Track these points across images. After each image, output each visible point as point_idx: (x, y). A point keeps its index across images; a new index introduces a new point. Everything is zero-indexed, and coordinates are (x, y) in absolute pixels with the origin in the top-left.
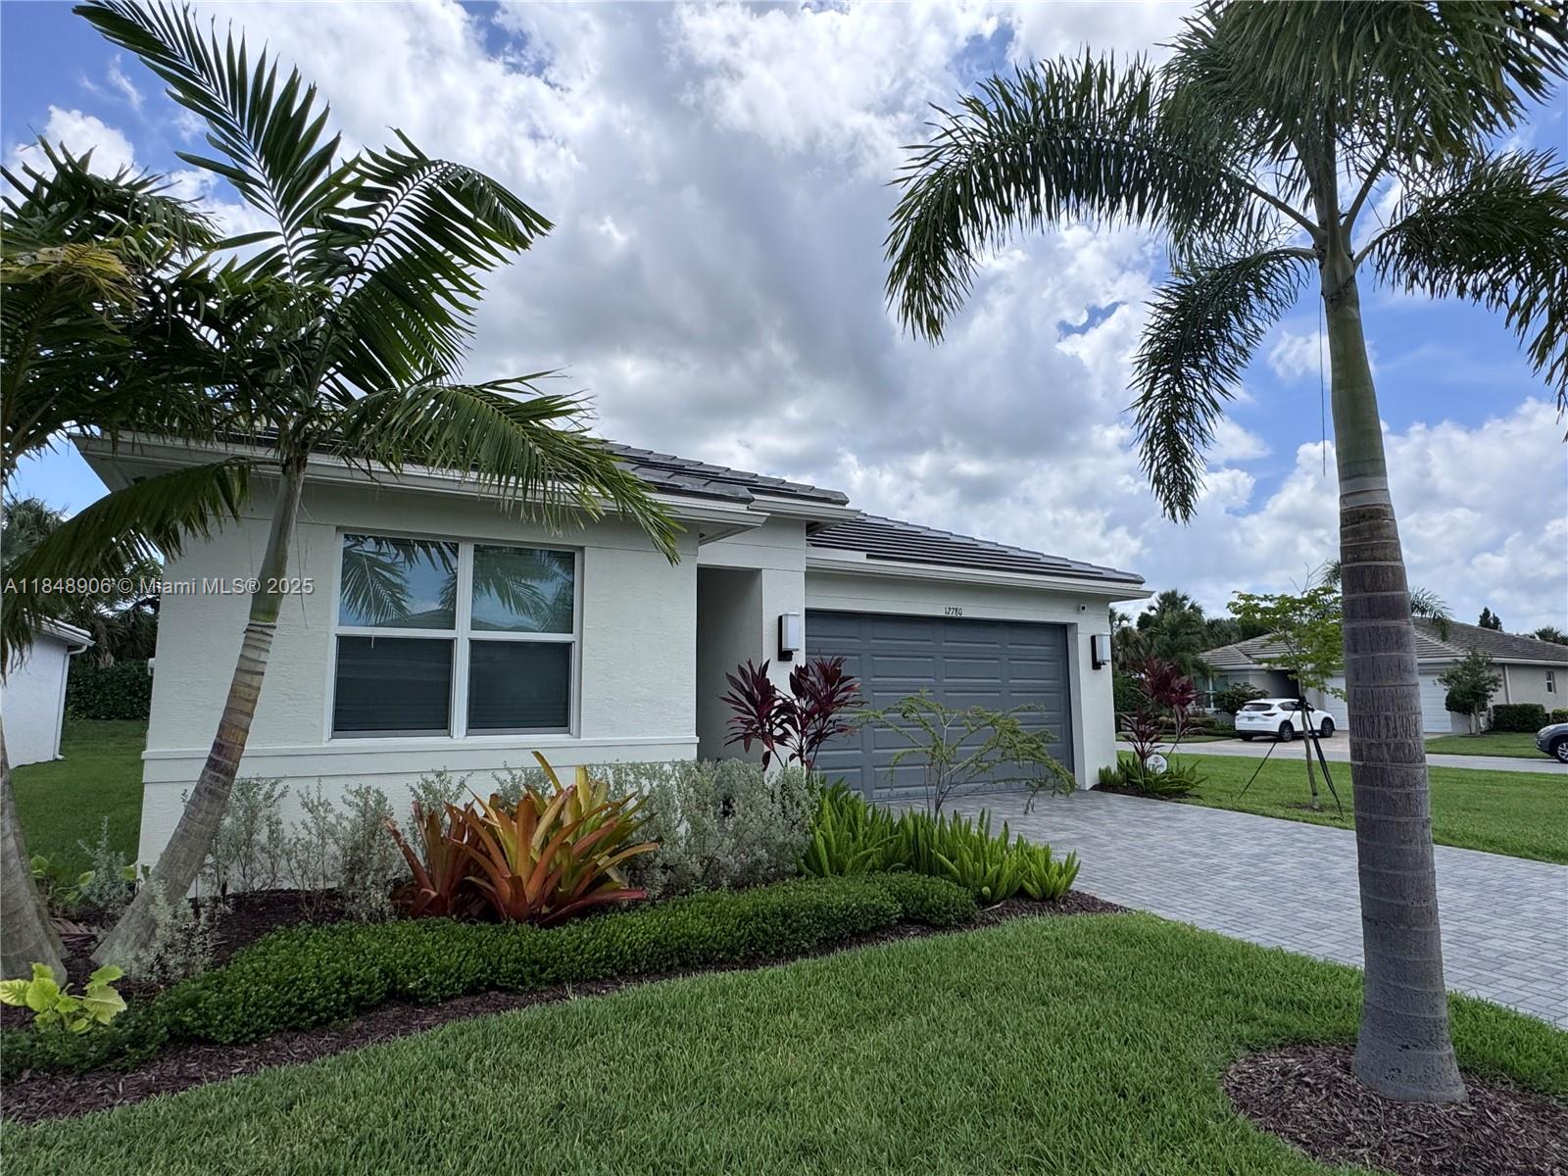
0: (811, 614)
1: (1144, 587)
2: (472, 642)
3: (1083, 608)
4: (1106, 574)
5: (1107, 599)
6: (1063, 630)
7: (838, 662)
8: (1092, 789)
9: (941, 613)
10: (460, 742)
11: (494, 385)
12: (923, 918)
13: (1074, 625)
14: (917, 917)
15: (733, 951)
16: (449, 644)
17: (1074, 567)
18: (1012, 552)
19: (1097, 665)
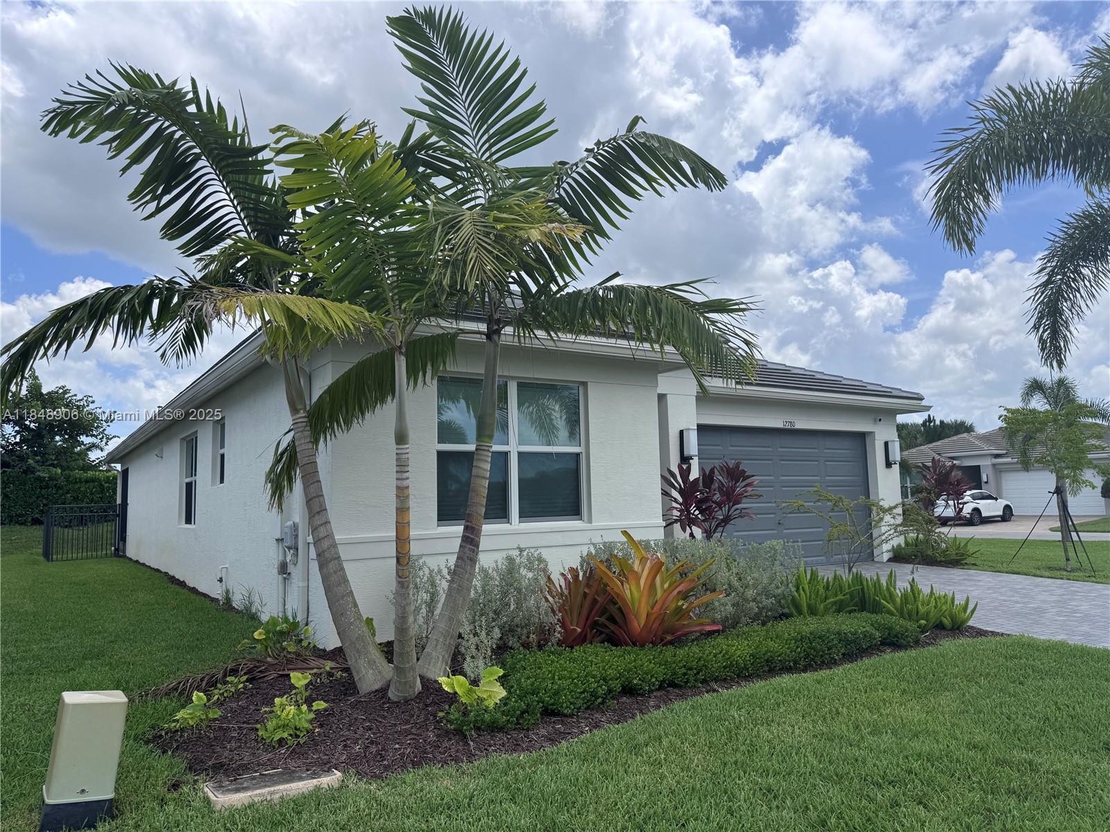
0: (702, 428)
1: (924, 403)
2: (519, 453)
3: (880, 420)
4: (895, 393)
5: (893, 412)
6: (861, 438)
7: (738, 465)
8: (888, 561)
9: (780, 425)
10: (516, 527)
11: (672, 287)
12: (893, 642)
13: (871, 433)
14: (888, 641)
15: (795, 663)
16: (506, 454)
17: (870, 387)
18: (818, 376)
19: (889, 464)
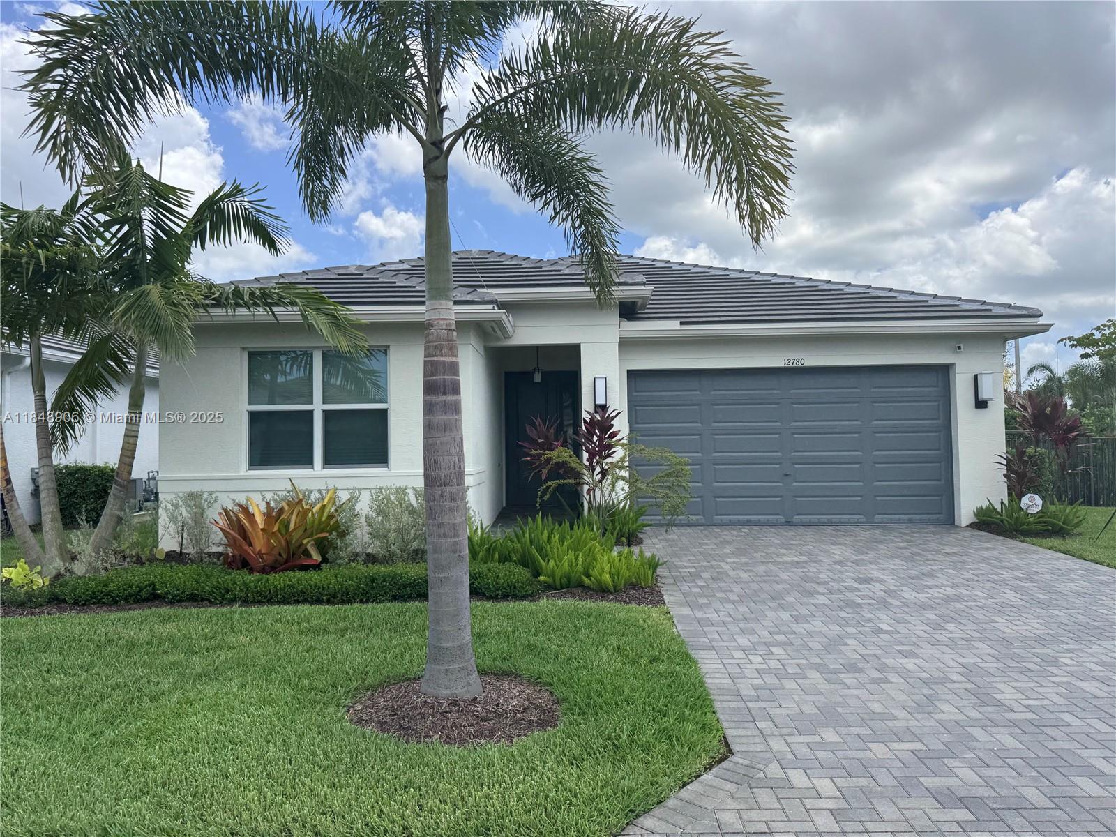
1: (1042, 321)
2: (325, 411)
3: (960, 348)
6: (944, 372)
8: (968, 526)
9: (781, 364)
10: (319, 473)
13: (953, 364)
19: (981, 404)
